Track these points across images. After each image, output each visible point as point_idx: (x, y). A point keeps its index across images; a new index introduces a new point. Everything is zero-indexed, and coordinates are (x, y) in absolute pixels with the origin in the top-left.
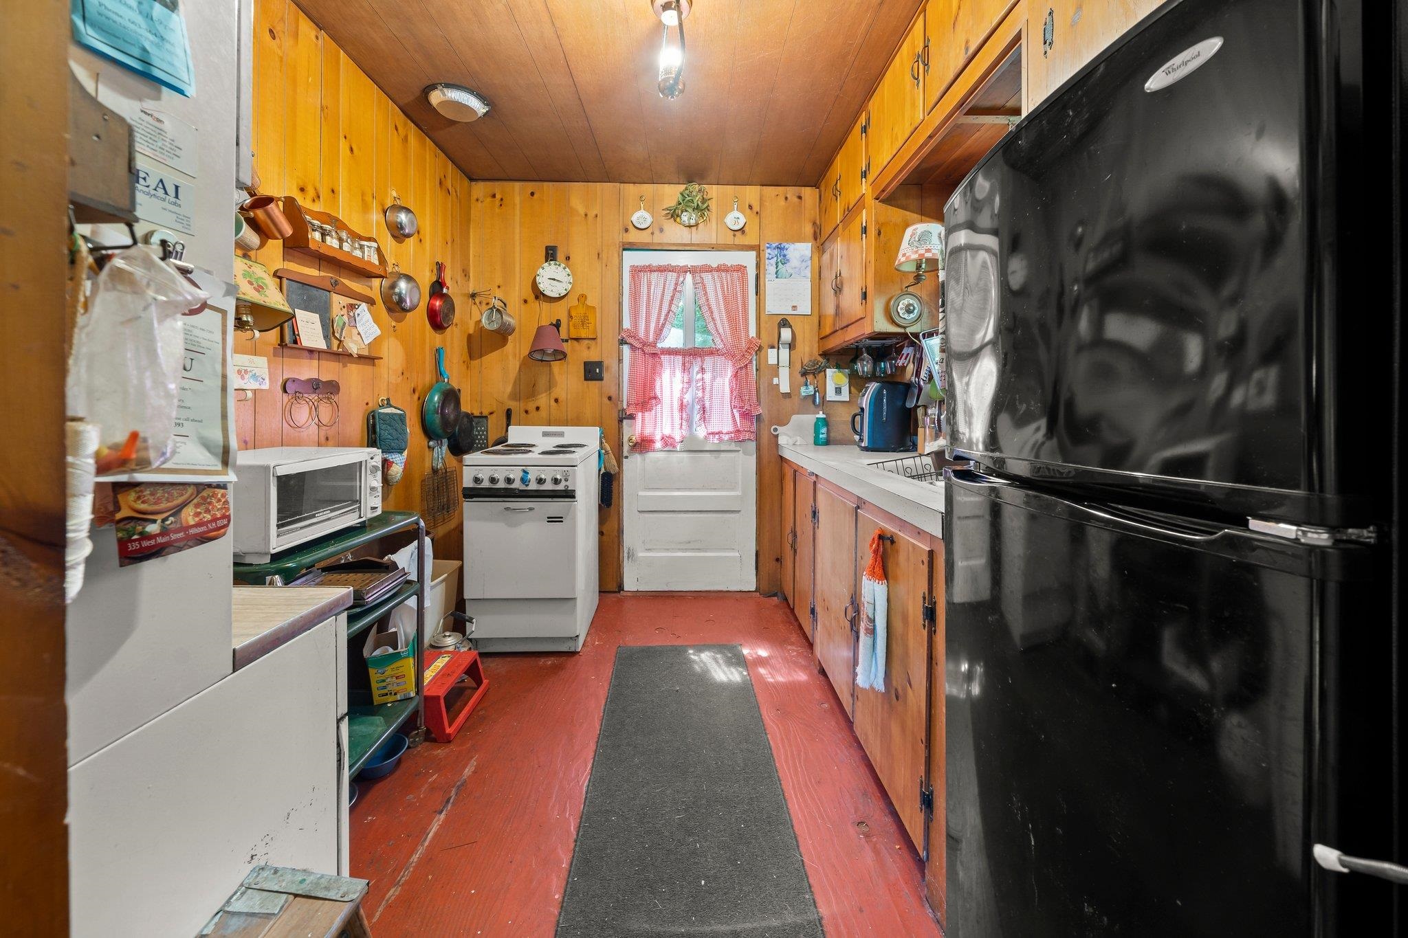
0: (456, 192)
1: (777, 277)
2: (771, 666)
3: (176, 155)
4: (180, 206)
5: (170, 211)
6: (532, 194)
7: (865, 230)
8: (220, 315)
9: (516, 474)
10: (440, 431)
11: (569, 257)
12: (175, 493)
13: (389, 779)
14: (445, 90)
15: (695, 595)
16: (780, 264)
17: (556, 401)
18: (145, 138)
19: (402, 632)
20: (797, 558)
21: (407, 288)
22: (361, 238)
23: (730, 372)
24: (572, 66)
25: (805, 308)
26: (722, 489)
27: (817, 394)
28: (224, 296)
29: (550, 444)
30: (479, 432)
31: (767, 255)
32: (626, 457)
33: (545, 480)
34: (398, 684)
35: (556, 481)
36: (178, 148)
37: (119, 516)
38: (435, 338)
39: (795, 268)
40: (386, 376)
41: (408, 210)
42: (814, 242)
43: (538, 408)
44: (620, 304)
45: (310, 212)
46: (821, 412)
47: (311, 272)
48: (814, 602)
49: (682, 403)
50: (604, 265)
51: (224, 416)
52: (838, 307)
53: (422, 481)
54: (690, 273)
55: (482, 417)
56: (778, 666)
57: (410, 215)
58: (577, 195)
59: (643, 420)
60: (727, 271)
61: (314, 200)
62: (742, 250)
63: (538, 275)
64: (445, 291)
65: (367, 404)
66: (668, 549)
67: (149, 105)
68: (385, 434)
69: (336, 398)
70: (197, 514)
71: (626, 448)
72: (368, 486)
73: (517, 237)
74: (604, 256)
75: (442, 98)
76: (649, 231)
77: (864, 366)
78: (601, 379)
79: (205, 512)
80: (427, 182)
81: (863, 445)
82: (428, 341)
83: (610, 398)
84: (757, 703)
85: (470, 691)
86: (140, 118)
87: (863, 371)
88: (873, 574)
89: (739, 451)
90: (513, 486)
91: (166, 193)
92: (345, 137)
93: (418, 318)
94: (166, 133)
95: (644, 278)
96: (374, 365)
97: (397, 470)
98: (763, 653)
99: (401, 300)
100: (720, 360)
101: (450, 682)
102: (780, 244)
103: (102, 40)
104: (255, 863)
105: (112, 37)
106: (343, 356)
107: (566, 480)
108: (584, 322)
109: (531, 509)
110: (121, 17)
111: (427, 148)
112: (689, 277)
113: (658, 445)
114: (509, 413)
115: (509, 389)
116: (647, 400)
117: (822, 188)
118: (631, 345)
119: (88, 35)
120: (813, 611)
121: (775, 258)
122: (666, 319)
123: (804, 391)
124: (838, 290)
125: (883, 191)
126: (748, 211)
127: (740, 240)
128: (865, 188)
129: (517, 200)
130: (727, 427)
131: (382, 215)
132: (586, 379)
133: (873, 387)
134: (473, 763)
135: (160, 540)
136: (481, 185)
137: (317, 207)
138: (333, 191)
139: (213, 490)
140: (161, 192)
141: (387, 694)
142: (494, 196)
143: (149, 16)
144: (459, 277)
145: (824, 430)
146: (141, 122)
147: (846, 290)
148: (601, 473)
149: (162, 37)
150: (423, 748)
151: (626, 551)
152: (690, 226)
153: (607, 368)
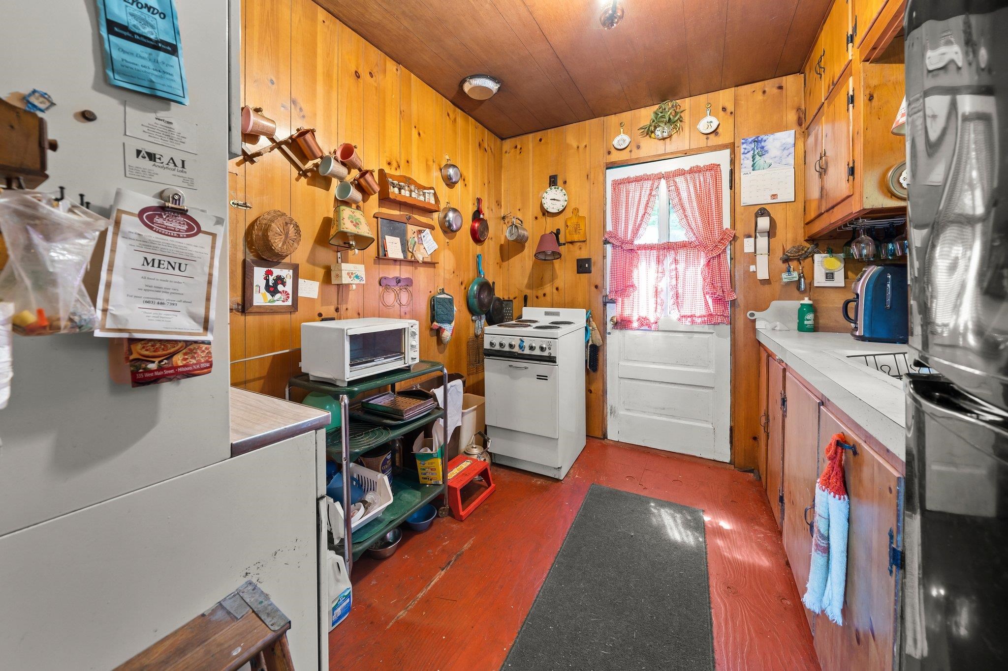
0: (491, 149)
1: (753, 170)
2: (730, 541)
3: (182, 142)
4: (186, 172)
5: (179, 176)
6: (541, 140)
7: (852, 100)
8: (210, 237)
9: (516, 342)
10: (478, 310)
11: (566, 182)
12: (169, 346)
13: (424, 534)
14: (471, 80)
15: (669, 454)
16: (757, 156)
17: (557, 289)
18: (160, 135)
19: (437, 440)
20: (769, 441)
21: (453, 217)
22: (425, 188)
23: (703, 261)
24: (546, 33)
25: (787, 194)
26: (695, 365)
27: (802, 280)
28: (215, 225)
29: (546, 321)
30: (507, 310)
31: (742, 151)
32: (609, 333)
33: (535, 347)
34: (432, 474)
35: (542, 349)
36: (183, 137)
37: (131, 357)
38: (477, 248)
39: (775, 157)
40: (442, 274)
41: (454, 166)
42: (798, 128)
43: (544, 295)
44: (604, 212)
45: (392, 177)
46: (806, 299)
47: (395, 213)
48: (783, 491)
49: (657, 290)
50: (592, 184)
51: (208, 299)
52: (822, 189)
53: (468, 342)
54: (664, 179)
55: (510, 301)
56: (739, 543)
57: (455, 169)
58: (571, 134)
59: (623, 303)
60: (700, 172)
61: (396, 169)
62: (715, 150)
63: (543, 198)
64: (481, 216)
65: (430, 292)
66: (645, 412)
67: (162, 114)
68: (440, 311)
69: (410, 288)
70: (185, 359)
71: (609, 325)
72: (410, 344)
73: (531, 173)
74: (592, 176)
75: (470, 87)
76: (628, 149)
77: (864, 248)
78: (590, 272)
79: (191, 358)
80: (470, 146)
81: (857, 333)
82: (471, 250)
83: (596, 287)
84: (708, 574)
85: (483, 488)
86: (155, 123)
87: (861, 255)
88: (827, 484)
89: (712, 333)
90: (514, 350)
91: (175, 165)
92: (415, 127)
93: (464, 234)
94: (174, 129)
95: (623, 188)
96: (435, 267)
97: (447, 334)
98: (726, 525)
99: (450, 225)
100: (692, 253)
101: (465, 481)
102: (757, 137)
103: (124, 80)
104: (248, 578)
105: (131, 78)
106: (414, 263)
107: (550, 349)
108: (577, 229)
109: (526, 368)
110: (136, 65)
111: (470, 122)
112: (663, 182)
113: (635, 324)
114: (526, 298)
115: (526, 281)
116: (625, 287)
117: (807, 72)
118: (613, 244)
119: (115, 79)
120: (781, 499)
121: (752, 152)
122: (642, 220)
123: (785, 277)
124: (823, 171)
125: (874, 48)
126: (722, 113)
127: (714, 141)
128: (852, 53)
129: (531, 146)
130: (700, 310)
131: (439, 173)
132: (578, 272)
133: (871, 271)
134: (471, 541)
135: (157, 373)
136: (508, 141)
137: (398, 173)
138: (408, 162)
139: (198, 345)
140: (171, 165)
141: (426, 479)
142: (516, 147)
143: (156, 61)
144: (494, 206)
145: (810, 316)
146: (156, 125)
147: (831, 171)
148: (589, 344)
149: (164, 71)
150: (446, 520)
151: (609, 408)
152: (664, 139)
153: (595, 263)
